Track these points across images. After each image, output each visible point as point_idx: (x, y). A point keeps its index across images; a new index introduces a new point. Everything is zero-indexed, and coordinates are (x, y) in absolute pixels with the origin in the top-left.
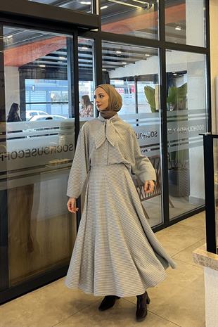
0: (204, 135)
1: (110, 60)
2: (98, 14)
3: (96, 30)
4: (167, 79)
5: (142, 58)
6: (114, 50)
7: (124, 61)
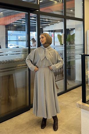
0: (82, 55)
1: (43, 23)
2: (38, 4)
3: (38, 11)
4: (67, 31)
5: (56, 23)
6: (45, 19)
7: (49, 24)
